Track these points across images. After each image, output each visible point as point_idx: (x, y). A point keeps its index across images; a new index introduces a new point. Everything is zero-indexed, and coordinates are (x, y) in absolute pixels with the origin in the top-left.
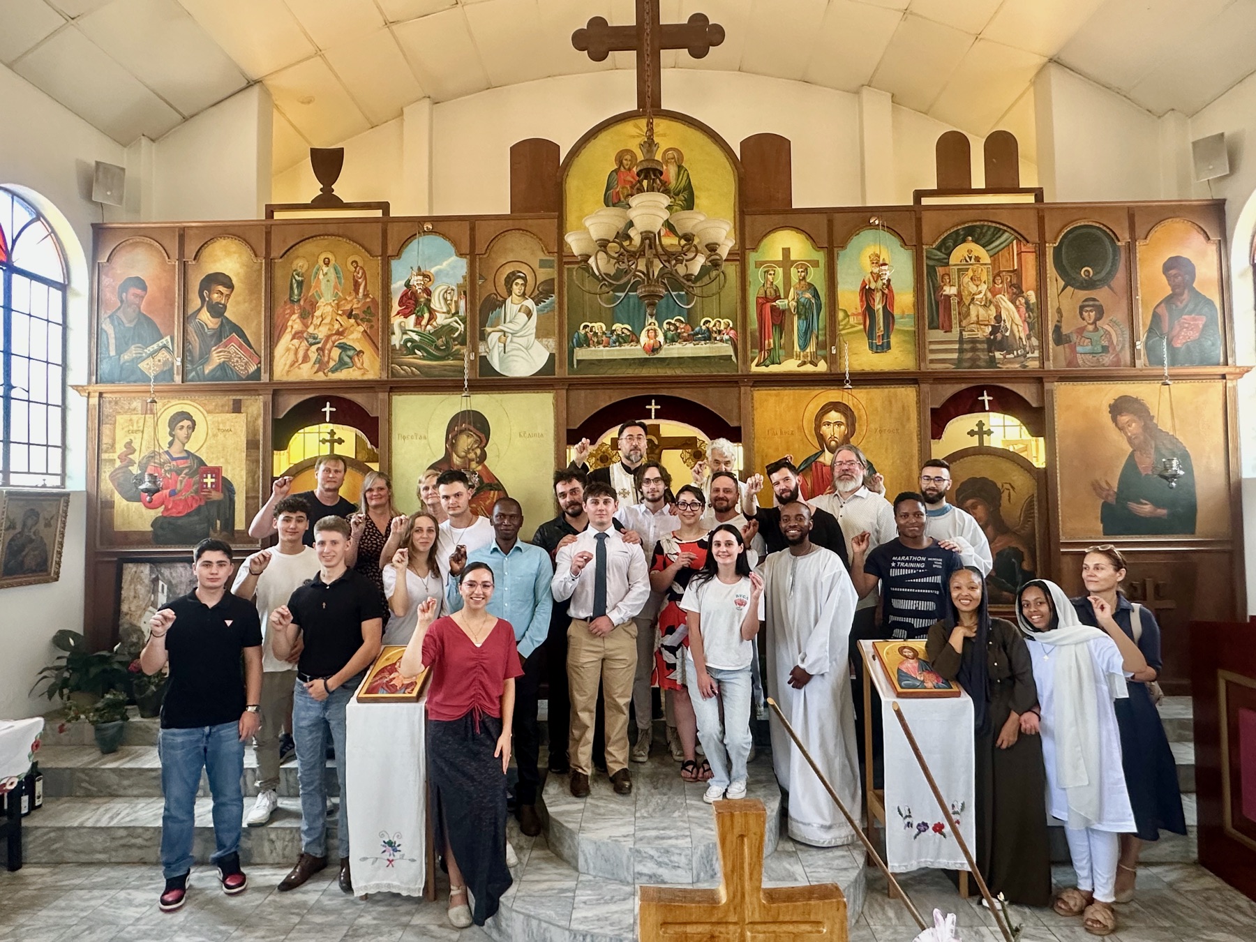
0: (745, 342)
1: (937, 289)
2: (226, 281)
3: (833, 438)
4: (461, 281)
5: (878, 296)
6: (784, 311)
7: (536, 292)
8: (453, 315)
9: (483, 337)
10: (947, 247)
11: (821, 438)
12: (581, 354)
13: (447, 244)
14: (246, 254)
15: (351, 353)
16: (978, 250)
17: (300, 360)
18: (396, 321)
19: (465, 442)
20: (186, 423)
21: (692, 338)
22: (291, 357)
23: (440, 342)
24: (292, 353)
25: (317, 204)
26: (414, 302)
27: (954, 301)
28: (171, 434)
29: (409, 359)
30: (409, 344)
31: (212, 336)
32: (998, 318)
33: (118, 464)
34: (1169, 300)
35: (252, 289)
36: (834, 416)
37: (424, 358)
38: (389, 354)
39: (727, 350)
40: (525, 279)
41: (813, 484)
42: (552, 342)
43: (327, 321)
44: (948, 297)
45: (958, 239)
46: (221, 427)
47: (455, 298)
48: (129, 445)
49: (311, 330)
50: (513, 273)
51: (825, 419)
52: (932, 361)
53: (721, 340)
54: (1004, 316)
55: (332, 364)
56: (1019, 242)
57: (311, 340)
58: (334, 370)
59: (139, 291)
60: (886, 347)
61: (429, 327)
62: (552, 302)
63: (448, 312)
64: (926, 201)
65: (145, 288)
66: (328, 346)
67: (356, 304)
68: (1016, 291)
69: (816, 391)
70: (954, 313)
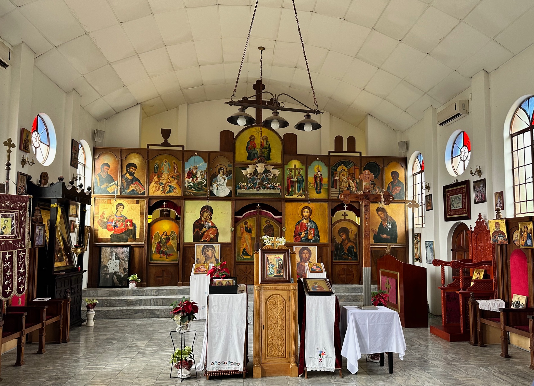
0: (283, 190)
1: (334, 177)
2: (135, 166)
3: (306, 216)
4: (205, 169)
5: (318, 179)
6: (294, 182)
7: (227, 173)
8: (203, 179)
9: (212, 185)
10: (336, 166)
11: (303, 216)
12: (239, 191)
13: (202, 159)
14: (141, 158)
15: (173, 188)
16: (344, 168)
17: (157, 190)
18: (186, 180)
19: (206, 214)
20: (122, 206)
21: (269, 188)
22: (154, 189)
23: (199, 186)
24: (155, 187)
25: (162, 145)
26: (191, 174)
27: (338, 181)
28: (116, 210)
29: (190, 191)
30: (190, 186)
31: (130, 181)
32: (349, 185)
33: (100, 218)
34: (392, 182)
35: (142, 168)
36: (306, 210)
37: (194, 190)
38: (185, 189)
39: (278, 191)
40: (223, 170)
41: (300, 228)
42: (231, 188)
43: (166, 179)
44: (337, 179)
45: (339, 164)
46: (132, 208)
47: (204, 174)
48: (103, 213)
49: (161, 181)
50: (220, 168)
51: (304, 211)
52: (332, 196)
53: (277, 189)
54: (350, 185)
55: (167, 191)
56: (355, 166)
57: (161, 184)
58: (167, 193)
59: (107, 167)
60: (320, 192)
61: (196, 182)
62: (231, 176)
63: (202, 178)
64: (332, 154)
65: (109, 167)
66: (166, 186)
67: (174, 174)
68: (354, 179)
69: (302, 203)
70: (338, 184)
